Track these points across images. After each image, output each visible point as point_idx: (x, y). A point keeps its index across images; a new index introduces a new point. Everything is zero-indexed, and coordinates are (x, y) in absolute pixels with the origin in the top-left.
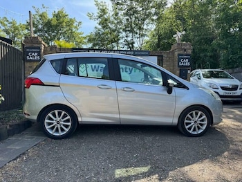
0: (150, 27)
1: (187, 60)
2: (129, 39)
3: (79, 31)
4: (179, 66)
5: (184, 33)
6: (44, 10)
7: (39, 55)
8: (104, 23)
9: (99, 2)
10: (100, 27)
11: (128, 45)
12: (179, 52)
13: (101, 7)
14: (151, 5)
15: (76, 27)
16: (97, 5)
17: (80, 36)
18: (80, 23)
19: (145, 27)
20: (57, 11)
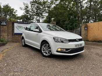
0: (46, 15)
2: (38, 18)
3: (16, 14)
8: (27, 11)
9: (25, 3)
11: (38, 21)
13: (26, 5)
14: (46, 6)
15: (14, 12)
16: (24, 4)
18: (16, 11)
19: (44, 14)
20: (5, 5)
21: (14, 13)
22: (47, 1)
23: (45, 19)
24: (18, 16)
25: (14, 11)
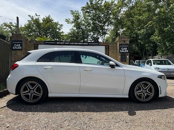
0: (110, 27)
1: (126, 48)
2: (95, 36)
3: (61, 31)
4: (120, 53)
5: (124, 29)
6: (37, 17)
7: (21, 46)
8: (78, 25)
9: (74, 11)
10: (75, 28)
11: (95, 40)
12: (120, 43)
13: (75, 15)
17: (62, 34)
18: (62, 25)
19: (106, 28)
20: (45, 18)
21: (58, 30)
22: (112, 2)
23: (108, 36)
24: (64, 34)
25: (58, 27)
